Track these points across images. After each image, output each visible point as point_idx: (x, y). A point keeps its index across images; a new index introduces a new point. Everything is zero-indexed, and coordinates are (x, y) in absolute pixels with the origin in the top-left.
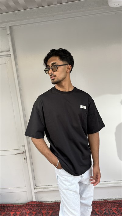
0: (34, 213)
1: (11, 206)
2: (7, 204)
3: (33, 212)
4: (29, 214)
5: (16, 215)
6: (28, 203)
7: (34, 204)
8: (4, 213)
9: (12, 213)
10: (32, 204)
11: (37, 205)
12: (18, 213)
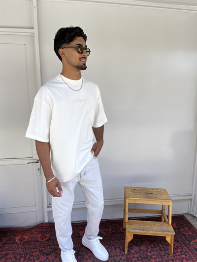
0: (48, 236)
1: (15, 230)
2: (9, 228)
3: (46, 235)
4: (40, 237)
5: (24, 239)
6: (39, 225)
7: (46, 225)
8: (7, 239)
9: (17, 239)
10: (44, 225)
11: (49, 226)
12: (26, 237)
